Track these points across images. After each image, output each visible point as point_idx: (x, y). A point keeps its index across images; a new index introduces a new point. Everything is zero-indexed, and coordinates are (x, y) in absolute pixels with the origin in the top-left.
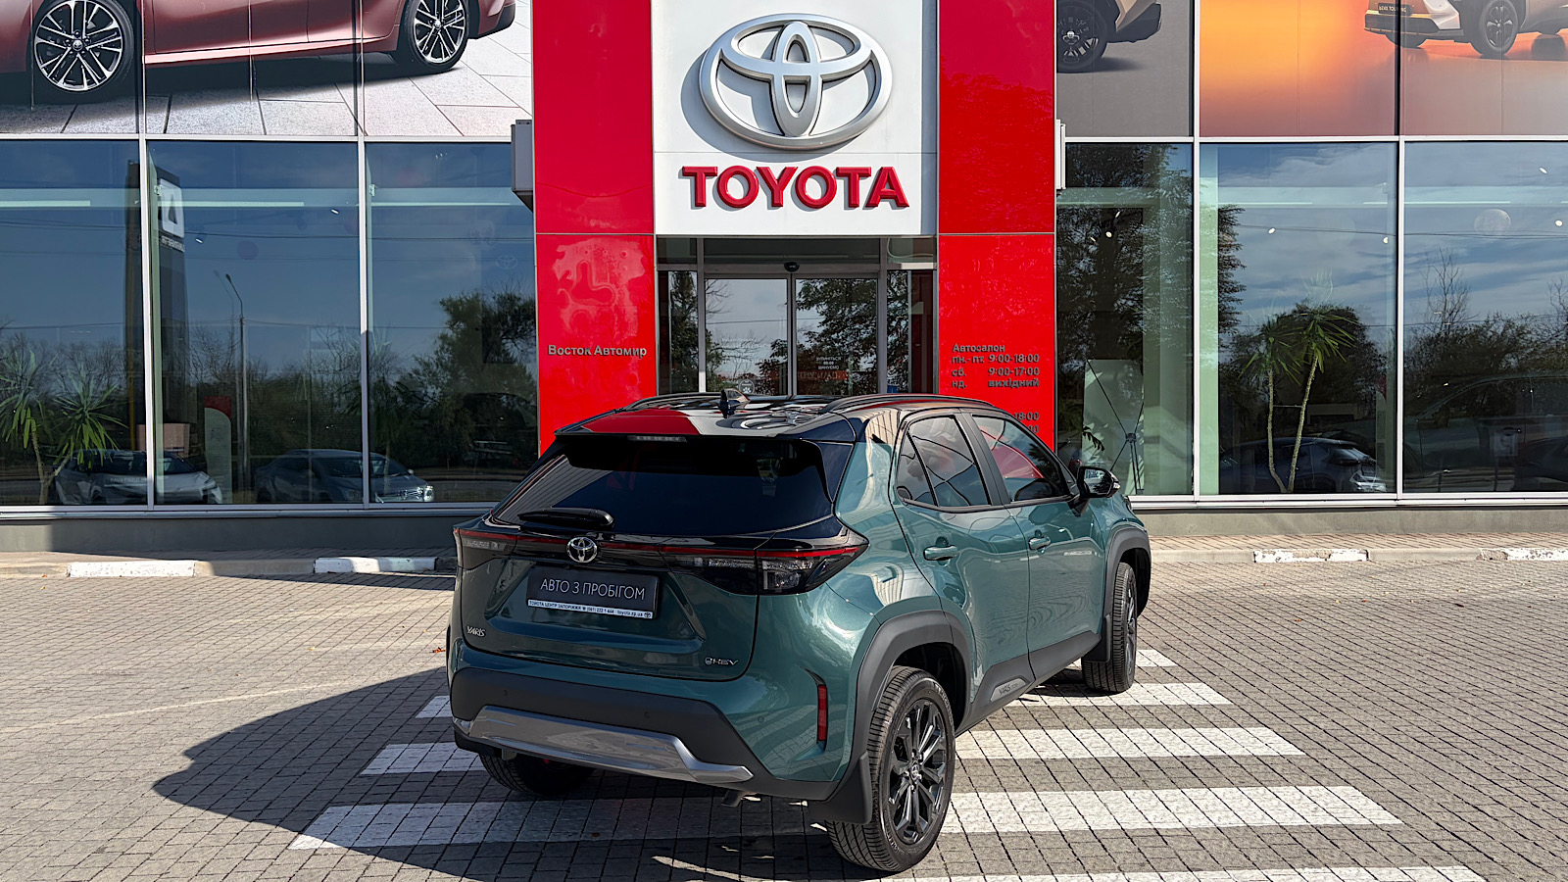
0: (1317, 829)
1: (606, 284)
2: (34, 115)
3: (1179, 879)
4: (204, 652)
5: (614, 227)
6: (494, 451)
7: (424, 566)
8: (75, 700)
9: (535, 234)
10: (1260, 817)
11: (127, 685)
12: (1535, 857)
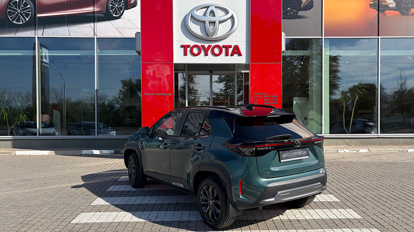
0: (340, 219)
1: (160, 76)
2: (7, 30)
3: (301, 231)
4: (51, 174)
5: (162, 61)
6: (132, 122)
7: (111, 152)
8: (16, 186)
9: (141, 63)
10: (326, 216)
11: (30, 183)
12: (396, 226)
